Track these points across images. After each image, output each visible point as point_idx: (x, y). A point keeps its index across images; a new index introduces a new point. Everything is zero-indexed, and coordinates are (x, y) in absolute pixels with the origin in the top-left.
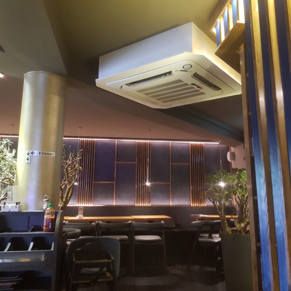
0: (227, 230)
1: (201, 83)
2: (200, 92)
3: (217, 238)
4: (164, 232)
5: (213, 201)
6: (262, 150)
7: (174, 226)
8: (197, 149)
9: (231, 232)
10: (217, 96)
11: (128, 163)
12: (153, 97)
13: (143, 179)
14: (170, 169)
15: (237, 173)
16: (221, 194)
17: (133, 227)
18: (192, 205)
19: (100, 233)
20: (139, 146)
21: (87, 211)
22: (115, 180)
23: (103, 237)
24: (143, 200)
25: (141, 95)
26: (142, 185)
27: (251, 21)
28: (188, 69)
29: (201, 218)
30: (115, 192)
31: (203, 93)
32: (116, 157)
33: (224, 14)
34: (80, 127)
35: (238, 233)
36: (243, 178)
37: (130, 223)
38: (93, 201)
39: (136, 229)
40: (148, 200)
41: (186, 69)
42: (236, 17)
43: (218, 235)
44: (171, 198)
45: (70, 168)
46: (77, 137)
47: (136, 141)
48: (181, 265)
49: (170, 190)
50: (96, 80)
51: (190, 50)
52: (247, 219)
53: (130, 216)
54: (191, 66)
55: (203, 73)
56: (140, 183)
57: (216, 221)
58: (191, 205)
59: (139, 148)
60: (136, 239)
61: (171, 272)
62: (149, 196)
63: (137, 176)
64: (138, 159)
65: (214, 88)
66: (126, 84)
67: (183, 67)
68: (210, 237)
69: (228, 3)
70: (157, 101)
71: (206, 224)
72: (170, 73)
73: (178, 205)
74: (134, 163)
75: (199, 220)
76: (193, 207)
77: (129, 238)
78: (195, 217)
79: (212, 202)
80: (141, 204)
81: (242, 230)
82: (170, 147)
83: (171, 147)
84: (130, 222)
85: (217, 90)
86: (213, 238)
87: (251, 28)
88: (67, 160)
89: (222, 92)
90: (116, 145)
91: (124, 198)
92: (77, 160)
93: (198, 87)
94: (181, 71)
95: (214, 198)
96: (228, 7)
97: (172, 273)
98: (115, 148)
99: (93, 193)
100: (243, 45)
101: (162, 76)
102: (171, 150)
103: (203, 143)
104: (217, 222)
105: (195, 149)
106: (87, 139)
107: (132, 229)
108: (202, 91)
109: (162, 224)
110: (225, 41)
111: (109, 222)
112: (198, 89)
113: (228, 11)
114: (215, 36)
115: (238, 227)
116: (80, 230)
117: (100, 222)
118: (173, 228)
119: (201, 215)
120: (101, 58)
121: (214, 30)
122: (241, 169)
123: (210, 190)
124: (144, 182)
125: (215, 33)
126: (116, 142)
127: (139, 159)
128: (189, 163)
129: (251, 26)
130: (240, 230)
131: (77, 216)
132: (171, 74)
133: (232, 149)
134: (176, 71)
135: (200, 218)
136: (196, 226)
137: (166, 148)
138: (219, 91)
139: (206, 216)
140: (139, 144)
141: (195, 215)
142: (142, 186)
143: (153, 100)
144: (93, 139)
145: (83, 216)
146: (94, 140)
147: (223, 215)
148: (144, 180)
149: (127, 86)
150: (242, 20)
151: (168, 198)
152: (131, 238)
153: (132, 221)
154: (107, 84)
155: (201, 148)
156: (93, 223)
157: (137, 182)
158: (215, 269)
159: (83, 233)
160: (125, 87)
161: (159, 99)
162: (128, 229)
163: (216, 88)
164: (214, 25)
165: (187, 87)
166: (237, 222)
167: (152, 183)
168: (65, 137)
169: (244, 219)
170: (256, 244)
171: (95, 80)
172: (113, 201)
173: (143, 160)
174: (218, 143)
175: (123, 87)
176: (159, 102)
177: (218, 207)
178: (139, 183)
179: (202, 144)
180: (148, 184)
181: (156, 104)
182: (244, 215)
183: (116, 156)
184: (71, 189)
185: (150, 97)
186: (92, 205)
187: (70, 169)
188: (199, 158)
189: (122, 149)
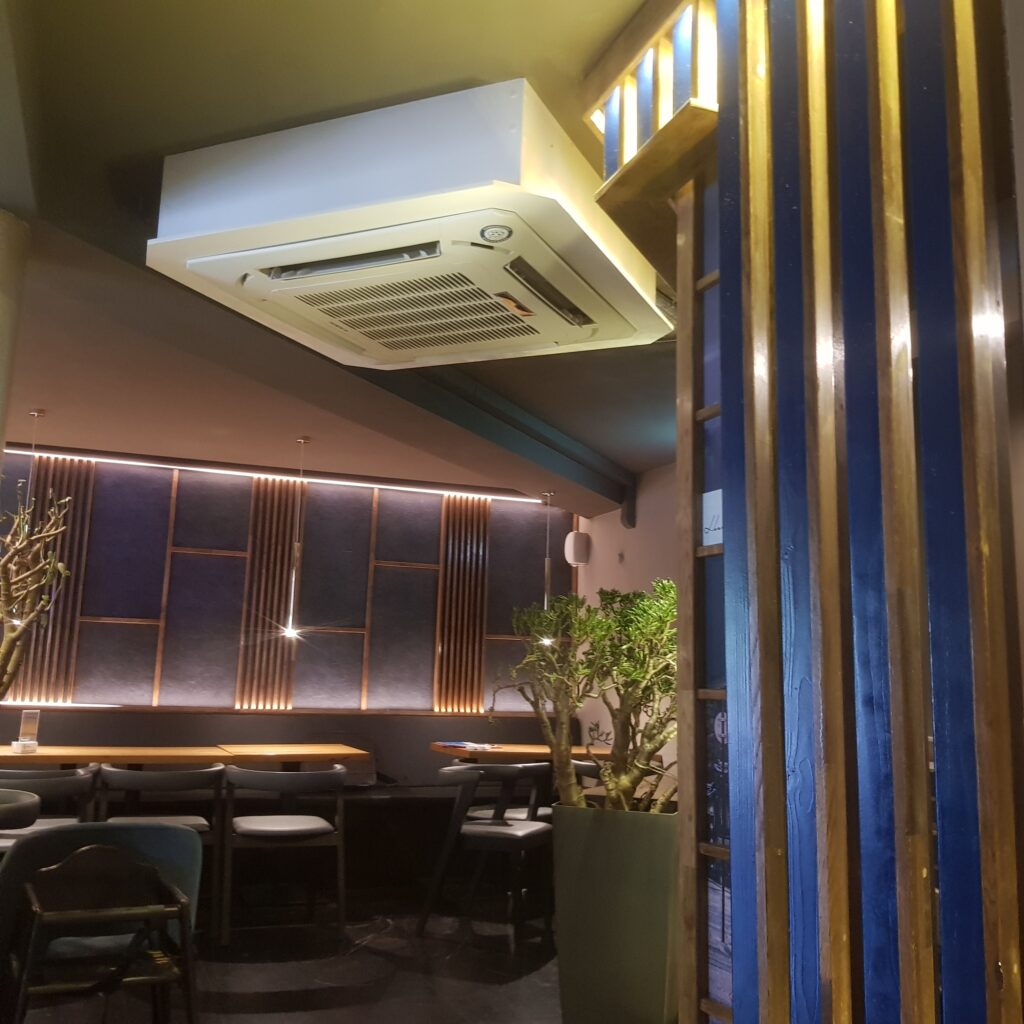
0: (575, 798)
1: (531, 294)
2: (521, 325)
3: (521, 824)
4: (340, 803)
5: (532, 699)
6: (754, 540)
7: (372, 781)
8: (466, 516)
9: (583, 805)
10: (576, 342)
11: (215, 553)
12: (353, 325)
13: (268, 613)
14: (370, 583)
15: (616, 606)
16: (564, 675)
17: (231, 786)
18: (436, 709)
19: (103, 808)
20: (261, 496)
21: (54, 726)
22: (163, 615)
23: (111, 821)
24: (265, 690)
25: (314, 313)
26: (266, 639)
27: (741, 107)
28: (496, 241)
29: (472, 753)
30: (159, 658)
31: (531, 330)
32: (171, 531)
33: (639, 67)
34: (40, 411)
35: (608, 806)
36: (640, 625)
37: (221, 773)
38: (74, 690)
39: (238, 793)
40: (283, 689)
41: (490, 241)
42: (686, 83)
43: (523, 814)
44: (365, 683)
45: (15, 565)
46: (27, 446)
47: (252, 478)
48: (392, 919)
49: (366, 655)
50: (150, 242)
51: (514, 178)
52: (638, 761)
53: (214, 744)
54: (511, 233)
55: (542, 262)
56: (256, 632)
57: (520, 766)
58: (432, 710)
59: (261, 504)
60: (239, 830)
61: (357, 942)
62: (289, 677)
63: (250, 604)
64: (254, 543)
65: (571, 316)
66: (262, 271)
67: (482, 233)
68: (499, 819)
69: (659, 35)
70: (365, 341)
71: (489, 776)
72: (431, 247)
73: (391, 710)
74: (238, 554)
75: (465, 760)
76: (440, 717)
77: (211, 826)
78: (448, 751)
79: (532, 703)
80: (256, 705)
81: (622, 797)
82: (375, 505)
83: (379, 504)
84: (221, 767)
85: (580, 324)
86: (510, 822)
87: (741, 130)
88: (7, 533)
89: (595, 331)
90: (175, 485)
91: (193, 682)
92: (49, 536)
93: (520, 307)
94: (473, 244)
95: (538, 689)
96: (657, 46)
97: (365, 946)
98: (170, 497)
99: (73, 661)
100: (690, 184)
101: (403, 257)
102: (379, 516)
103: (489, 498)
104: (525, 767)
105: (461, 520)
106: (61, 457)
107: (224, 792)
108: (528, 321)
109: (338, 775)
110: (640, 163)
111: (135, 765)
112: (518, 313)
113: (657, 60)
114: (598, 141)
115: (611, 786)
116: (36, 798)
117: (106, 767)
118: (370, 788)
119: (470, 746)
120: (170, 163)
121: (597, 119)
122: (629, 594)
123: (531, 661)
124: (274, 623)
125: (602, 129)
126: (176, 474)
127: (258, 542)
128: (438, 563)
129: (741, 122)
130: (619, 797)
131: (14, 743)
132: (435, 252)
133: (583, 523)
134: (454, 243)
135: (467, 756)
136: (453, 781)
137: (359, 509)
138: (584, 326)
139: (488, 747)
140: (262, 489)
141: (448, 744)
142: (262, 643)
143: (354, 335)
144: (85, 459)
145: (36, 743)
146: (89, 462)
147: (563, 748)
148: (271, 618)
149: (265, 276)
150: (707, 98)
151: (356, 683)
152: (221, 828)
153: (226, 765)
154: (189, 262)
155: (480, 514)
156: (81, 771)
157: (248, 626)
158: (510, 930)
159: (47, 809)
160: (259, 282)
161: (372, 336)
162: (209, 793)
163: (577, 315)
164: (601, 101)
165: (482, 302)
166: (610, 771)
167: (308, 629)
168: (10, 445)
169: (629, 760)
170: (698, 848)
171: (146, 243)
172: (152, 692)
173: (273, 547)
174: (540, 501)
175: (248, 279)
176: (374, 345)
177: (549, 718)
178: (252, 629)
179: (486, 499)
180: (291, 632)
181: (360, 350)
182: (631, 746)
183: (171, 524)
184: (18, 643)
185: (345, 326)
186: (69, 704)
187: (14, 568)
188: (471, 548)
189: (196, 499)
